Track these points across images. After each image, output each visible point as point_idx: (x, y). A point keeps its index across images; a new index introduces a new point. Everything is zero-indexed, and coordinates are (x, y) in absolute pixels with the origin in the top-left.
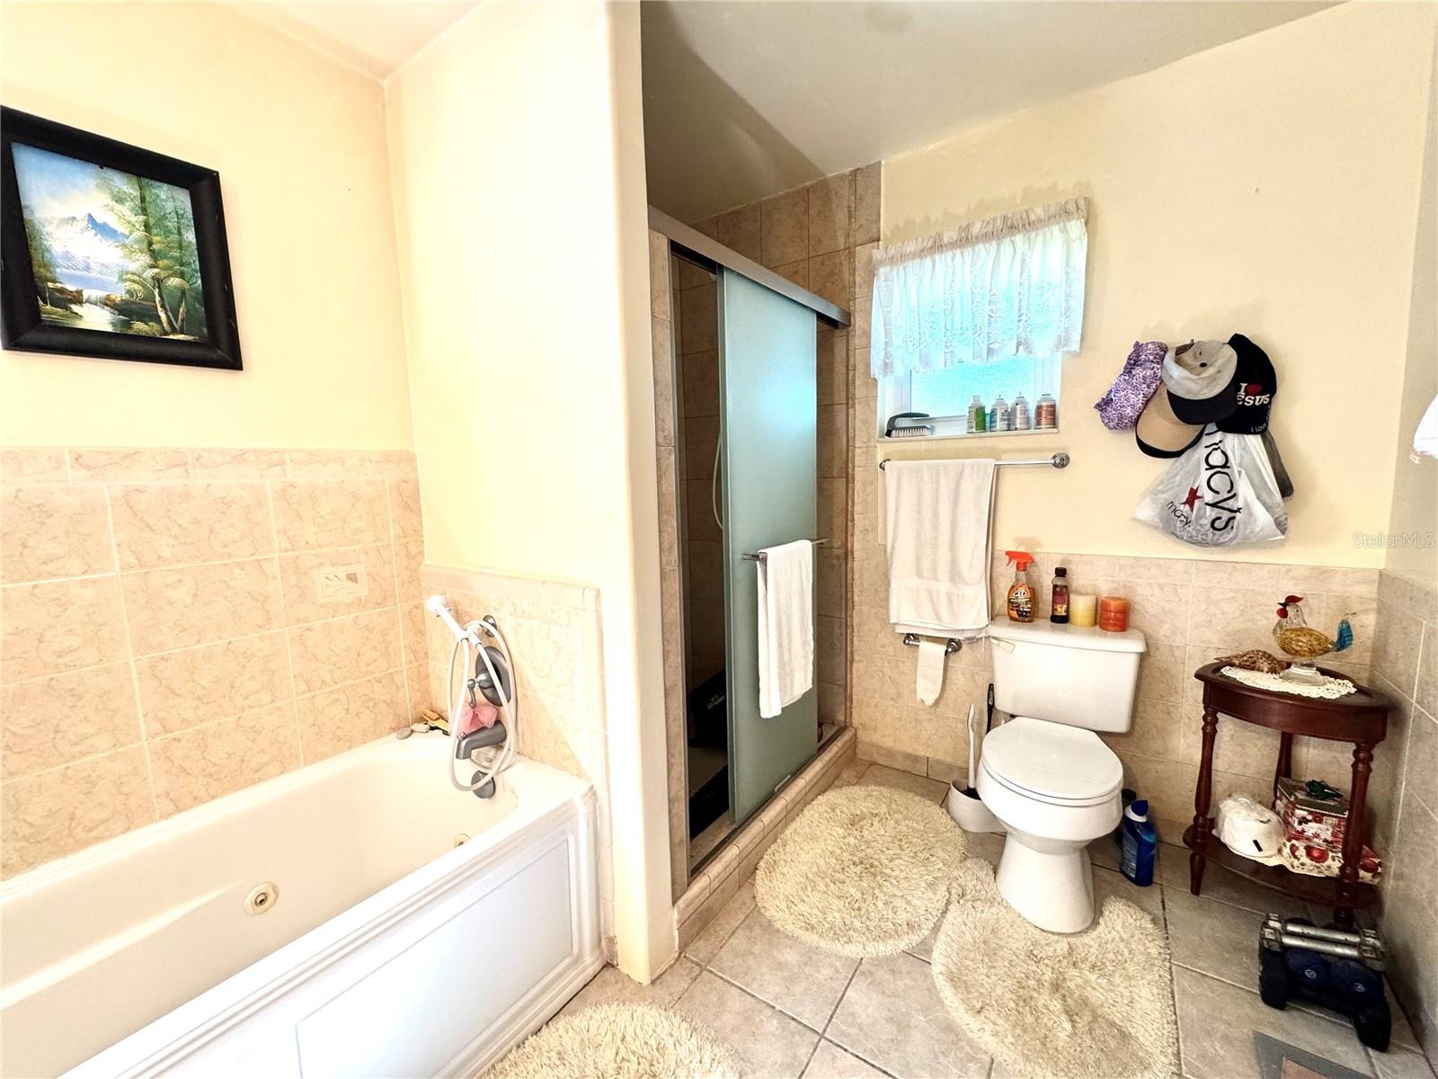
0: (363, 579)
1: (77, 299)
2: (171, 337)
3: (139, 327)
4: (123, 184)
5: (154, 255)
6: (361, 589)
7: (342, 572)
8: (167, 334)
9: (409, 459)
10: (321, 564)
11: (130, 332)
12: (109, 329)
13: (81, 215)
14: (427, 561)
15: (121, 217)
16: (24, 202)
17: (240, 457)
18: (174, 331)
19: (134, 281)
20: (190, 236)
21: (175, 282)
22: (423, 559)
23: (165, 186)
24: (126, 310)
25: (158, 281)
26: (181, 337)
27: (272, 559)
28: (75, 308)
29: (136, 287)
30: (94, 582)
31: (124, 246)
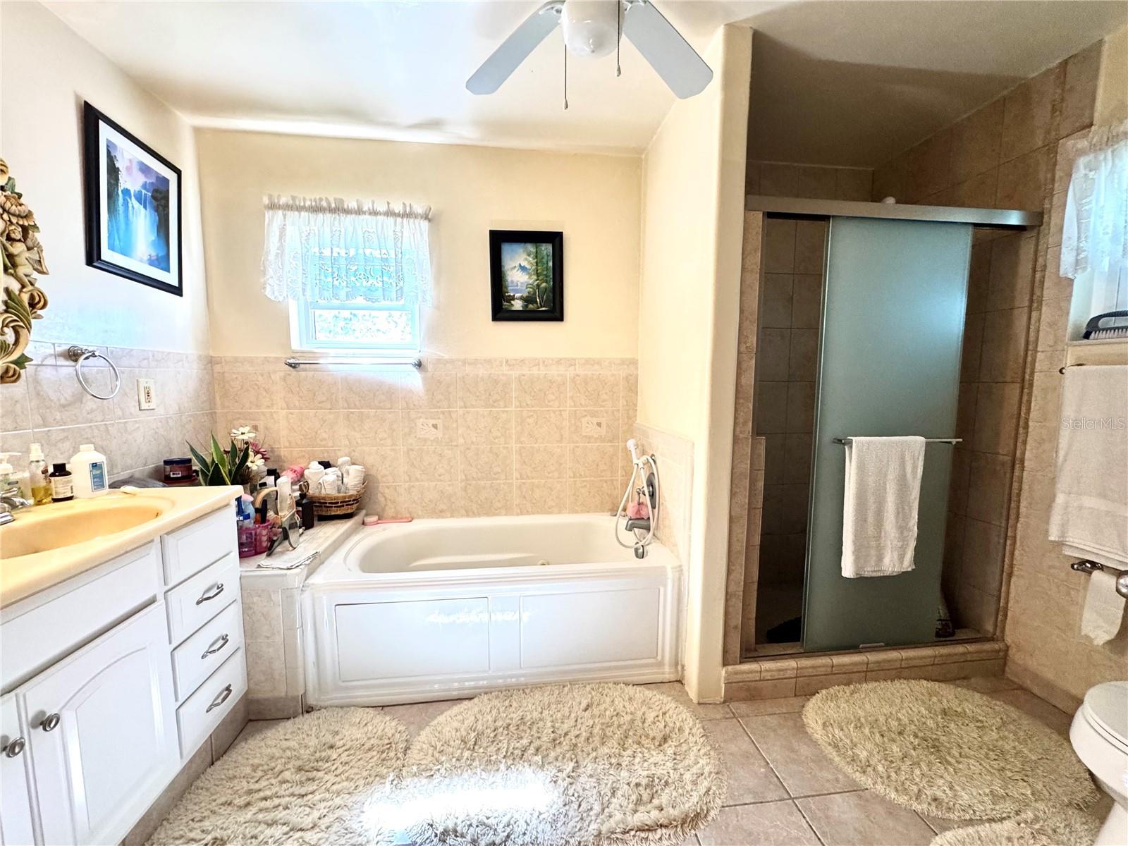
0: (604, 425)
1: (513, 298)
2: (541, 309)
3: (531, 306)
4: (531, 248)
5: (538, 275)
6: (603, 431)
7: (595, 420)
8: (539, 308)
9: (634, 363)
10: (586, 415)
11: (528, 309)
12: (521, 309)
13: (517, 265)
14: (638, 421)
15: (529, 262)
16: (503, 264)
17: (559, 361)
18: (542, 307)
19: (531, 288)
20: (551, 264)
21: (544, 285)
22: (636, 420)
23: (544, 245)
24: (528, 300)
25: (538, 286)
26: (544, 309)
27: (566, 410)
28: (512, 302)
29: (531, 290)
30: (507, 411)
31: (529, 273)
